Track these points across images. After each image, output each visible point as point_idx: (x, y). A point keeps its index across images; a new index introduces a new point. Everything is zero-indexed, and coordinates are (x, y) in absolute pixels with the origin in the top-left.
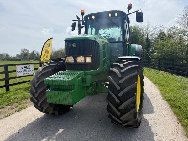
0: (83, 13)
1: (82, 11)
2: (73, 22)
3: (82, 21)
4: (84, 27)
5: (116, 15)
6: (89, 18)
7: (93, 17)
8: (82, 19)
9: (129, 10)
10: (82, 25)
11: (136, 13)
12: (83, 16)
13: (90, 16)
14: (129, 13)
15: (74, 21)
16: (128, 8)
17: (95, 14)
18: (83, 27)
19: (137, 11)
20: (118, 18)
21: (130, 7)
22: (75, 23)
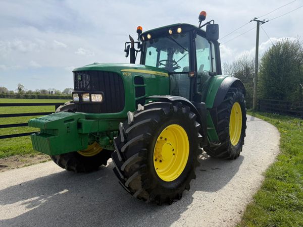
3: (137, 42)
4: (139, 51)
5: (179, 30)
6: (143, 38)
8: (138, 39)
14: (201, 26)
17: (151, 32)
18: (137, 51)
21: (202, 17)
22: (129, 46)
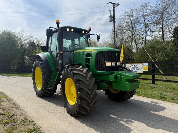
2: (50, 28)
6: (68, 30)
7: (72, 30)
9: (90, 32)
11: (97, 35)
13: (70, 28)
15: (50, 27)
17: (74, 28)
19: (96, 34)
21: (90, 30)
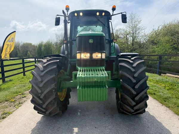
0: (67, 9)
1: (67, 6)
2: (57, 17)
3: (67, 16)
5: (103, 14)
6: (76, 14)
7: (81, 14)
8: (67, 14)
9: (113, 11)
10: (68, 21)
11: (122, 15)
12: (68, 11)
13: (78, 12)
14: (114, 14)
15: (58, 15)
16: (112, 10)
17: (83, 11)
19: (121, 13)
20: (104, 17)
21: (114, 9)
22: (59, 18)
